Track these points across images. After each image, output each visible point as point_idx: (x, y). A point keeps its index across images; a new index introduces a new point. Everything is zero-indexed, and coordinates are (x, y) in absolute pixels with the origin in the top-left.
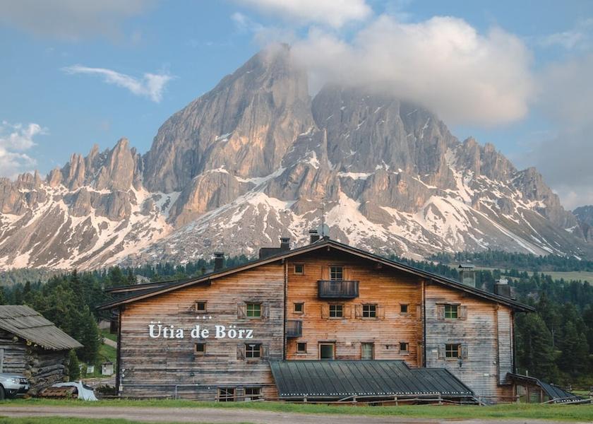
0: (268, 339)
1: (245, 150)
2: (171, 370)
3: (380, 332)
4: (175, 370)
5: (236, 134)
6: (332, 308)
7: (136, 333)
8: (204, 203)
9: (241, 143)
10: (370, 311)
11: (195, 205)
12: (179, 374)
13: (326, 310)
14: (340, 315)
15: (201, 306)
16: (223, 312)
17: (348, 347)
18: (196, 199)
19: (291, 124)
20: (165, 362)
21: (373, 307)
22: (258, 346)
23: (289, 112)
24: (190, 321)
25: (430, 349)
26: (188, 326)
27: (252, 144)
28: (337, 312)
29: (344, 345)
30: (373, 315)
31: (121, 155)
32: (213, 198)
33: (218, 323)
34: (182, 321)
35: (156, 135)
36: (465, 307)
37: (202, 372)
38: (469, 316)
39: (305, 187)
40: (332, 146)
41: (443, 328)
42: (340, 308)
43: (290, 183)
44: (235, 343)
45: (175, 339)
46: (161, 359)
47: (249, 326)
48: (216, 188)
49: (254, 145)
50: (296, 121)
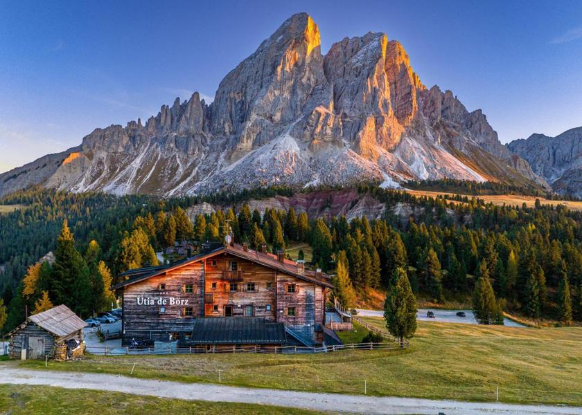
0: (195, 305)
1: (277, 100)
2: (148, 323)
3: (256, 299)
4: (150, 323)
5: (271, 87)
6: (231, 285)
7: (131, 302)
8: (250, 143)
9: (275, 96)
10: (251, 287)
11: (244, 144)
12: (152, 325)
13: (228, 286)
14: (236, 289)
15: (163, 286)
16: (173, 290)
17: (239, 308)
18: (245, 140)
19: (309, 79)
20: (145, 318)
21: (253, 285)
22: (191, 309)
23: (308, 69)
24: (157, 295)
25: (279, 310)
26: (156, 298)
27: (283, 95)
28: (234, 288)
29: (236, 306)
30: (253, 289)
31: (194, 106)
32: (256, 139)
33: (171, 296)
34: (153, 296)
35: (217, 89)
36: (298, 286)
37: (163, 323)
38: (300, 291)
39: (318, 130)
40: (337, 97)
41: (286, 298)
42: (236, 285)
43: (308, 127)
44: (180, 308)
45: (150, 305)
46: (143, 316)
47: (186, 297)
48: (258, 132)
49: (284, 96)
50: (312, 76)
